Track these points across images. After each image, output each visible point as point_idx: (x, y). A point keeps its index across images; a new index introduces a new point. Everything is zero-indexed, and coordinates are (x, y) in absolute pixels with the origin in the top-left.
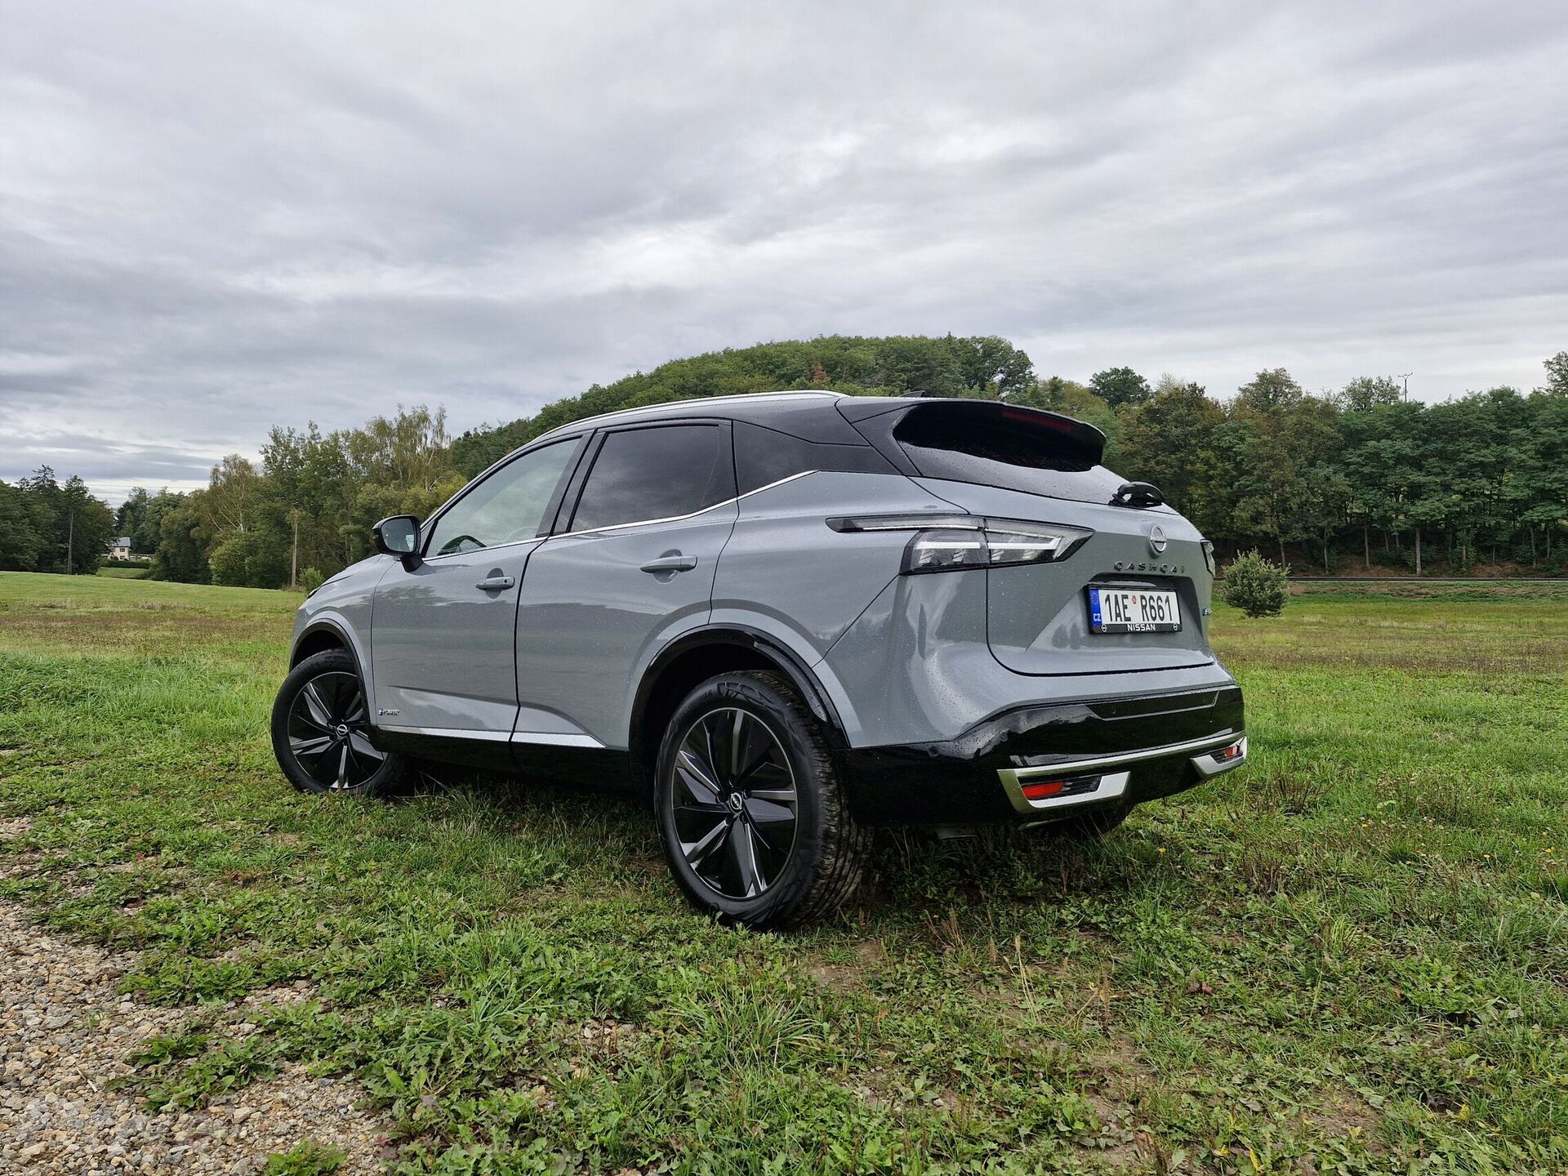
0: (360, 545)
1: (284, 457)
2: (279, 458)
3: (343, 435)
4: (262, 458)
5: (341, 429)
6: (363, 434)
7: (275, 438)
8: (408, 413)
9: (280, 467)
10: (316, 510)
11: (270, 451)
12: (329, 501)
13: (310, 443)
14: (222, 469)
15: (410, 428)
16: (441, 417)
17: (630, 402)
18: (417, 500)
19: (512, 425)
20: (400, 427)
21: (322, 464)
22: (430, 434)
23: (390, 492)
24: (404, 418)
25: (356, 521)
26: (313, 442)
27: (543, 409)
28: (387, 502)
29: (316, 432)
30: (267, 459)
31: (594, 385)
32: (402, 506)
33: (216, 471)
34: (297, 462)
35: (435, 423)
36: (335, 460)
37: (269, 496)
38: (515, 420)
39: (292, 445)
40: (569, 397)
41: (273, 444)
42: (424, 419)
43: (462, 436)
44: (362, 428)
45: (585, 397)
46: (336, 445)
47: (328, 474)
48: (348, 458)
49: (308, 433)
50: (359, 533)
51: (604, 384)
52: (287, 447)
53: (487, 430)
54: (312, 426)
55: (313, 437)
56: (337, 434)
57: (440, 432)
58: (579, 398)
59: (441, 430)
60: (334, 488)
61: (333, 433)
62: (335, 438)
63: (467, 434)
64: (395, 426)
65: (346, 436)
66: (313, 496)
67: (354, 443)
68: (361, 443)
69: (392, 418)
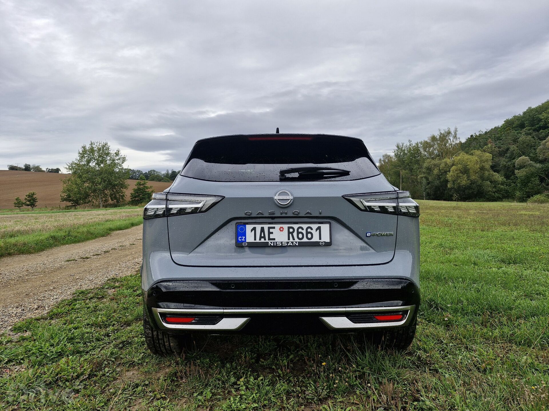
0: (426, 182)
1: (401, 153)
2: (399, 153)
3: (420, 143)
4: (394, 154)
5: (419, 141)
6: (426, 141)
7: (398, 147)
8: (443, 132)
9: (400, 157)
10: (411, 170)
11: (396, 151)
12: (416, 166)
13: (409, 147)
14: (382, 159)
15: (444, 137)
16: (456, 131)
17: (547, 112)
18: (446, 164)
19: (492, 129)
20: (440, 137)
21: (413, 154)
22: (451, 138)
23: (437, 161)
24: (441, 134)
25: (424, 173)
26: (410, 147)
27: (505, 121)
28: (435, 165)
29: (411, 143)
30: (395, 154)
31: (529, 108)
32: (440, 166)
33: (380, 160)
34: (405, 154)
35: (453, 134)
36: (417, 152)
37: (395, 166)
38: (493, 128)
39: (403, 149)
40: (517, 114)
41: (397, 149)
42: (449, 133)
43: (470, 137)
44: (426, 139)
45: (524, 113)
46: (418, 146)
47: (415, 157)
48: (422, 150)
49: (408, 144)
50: (425, 177)
51: (534, 106)
52: (401, 149)
53: (481, 133)
54: (410, 141)
55: (410, 145)
56: (418, 143)
57: (455, 137)
58: (522, 114)
59: (456, 136)
60: (417, 162)
61: (416, 143)
62: (417, 144)
63: (472, 136)
64: (438, 137)
65: (421, 143)
66: (410, 165)
67: (424, 145)
68: (426, 145)
69: (437, 134)
